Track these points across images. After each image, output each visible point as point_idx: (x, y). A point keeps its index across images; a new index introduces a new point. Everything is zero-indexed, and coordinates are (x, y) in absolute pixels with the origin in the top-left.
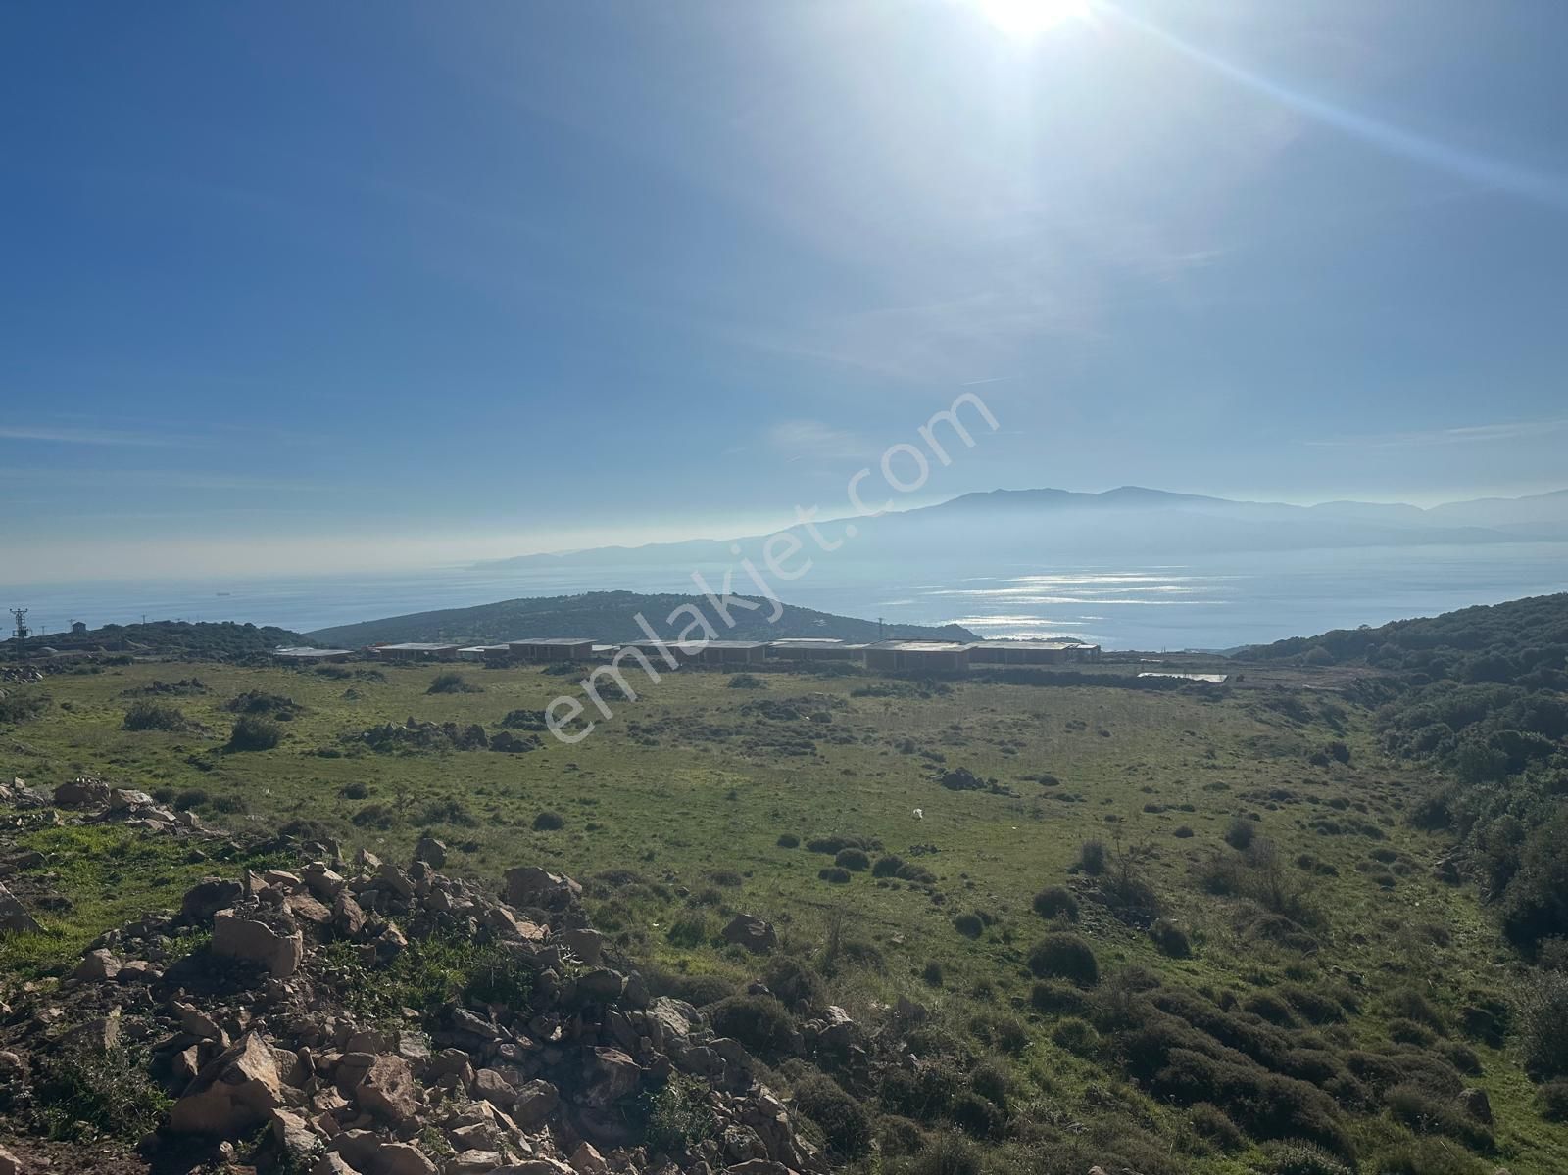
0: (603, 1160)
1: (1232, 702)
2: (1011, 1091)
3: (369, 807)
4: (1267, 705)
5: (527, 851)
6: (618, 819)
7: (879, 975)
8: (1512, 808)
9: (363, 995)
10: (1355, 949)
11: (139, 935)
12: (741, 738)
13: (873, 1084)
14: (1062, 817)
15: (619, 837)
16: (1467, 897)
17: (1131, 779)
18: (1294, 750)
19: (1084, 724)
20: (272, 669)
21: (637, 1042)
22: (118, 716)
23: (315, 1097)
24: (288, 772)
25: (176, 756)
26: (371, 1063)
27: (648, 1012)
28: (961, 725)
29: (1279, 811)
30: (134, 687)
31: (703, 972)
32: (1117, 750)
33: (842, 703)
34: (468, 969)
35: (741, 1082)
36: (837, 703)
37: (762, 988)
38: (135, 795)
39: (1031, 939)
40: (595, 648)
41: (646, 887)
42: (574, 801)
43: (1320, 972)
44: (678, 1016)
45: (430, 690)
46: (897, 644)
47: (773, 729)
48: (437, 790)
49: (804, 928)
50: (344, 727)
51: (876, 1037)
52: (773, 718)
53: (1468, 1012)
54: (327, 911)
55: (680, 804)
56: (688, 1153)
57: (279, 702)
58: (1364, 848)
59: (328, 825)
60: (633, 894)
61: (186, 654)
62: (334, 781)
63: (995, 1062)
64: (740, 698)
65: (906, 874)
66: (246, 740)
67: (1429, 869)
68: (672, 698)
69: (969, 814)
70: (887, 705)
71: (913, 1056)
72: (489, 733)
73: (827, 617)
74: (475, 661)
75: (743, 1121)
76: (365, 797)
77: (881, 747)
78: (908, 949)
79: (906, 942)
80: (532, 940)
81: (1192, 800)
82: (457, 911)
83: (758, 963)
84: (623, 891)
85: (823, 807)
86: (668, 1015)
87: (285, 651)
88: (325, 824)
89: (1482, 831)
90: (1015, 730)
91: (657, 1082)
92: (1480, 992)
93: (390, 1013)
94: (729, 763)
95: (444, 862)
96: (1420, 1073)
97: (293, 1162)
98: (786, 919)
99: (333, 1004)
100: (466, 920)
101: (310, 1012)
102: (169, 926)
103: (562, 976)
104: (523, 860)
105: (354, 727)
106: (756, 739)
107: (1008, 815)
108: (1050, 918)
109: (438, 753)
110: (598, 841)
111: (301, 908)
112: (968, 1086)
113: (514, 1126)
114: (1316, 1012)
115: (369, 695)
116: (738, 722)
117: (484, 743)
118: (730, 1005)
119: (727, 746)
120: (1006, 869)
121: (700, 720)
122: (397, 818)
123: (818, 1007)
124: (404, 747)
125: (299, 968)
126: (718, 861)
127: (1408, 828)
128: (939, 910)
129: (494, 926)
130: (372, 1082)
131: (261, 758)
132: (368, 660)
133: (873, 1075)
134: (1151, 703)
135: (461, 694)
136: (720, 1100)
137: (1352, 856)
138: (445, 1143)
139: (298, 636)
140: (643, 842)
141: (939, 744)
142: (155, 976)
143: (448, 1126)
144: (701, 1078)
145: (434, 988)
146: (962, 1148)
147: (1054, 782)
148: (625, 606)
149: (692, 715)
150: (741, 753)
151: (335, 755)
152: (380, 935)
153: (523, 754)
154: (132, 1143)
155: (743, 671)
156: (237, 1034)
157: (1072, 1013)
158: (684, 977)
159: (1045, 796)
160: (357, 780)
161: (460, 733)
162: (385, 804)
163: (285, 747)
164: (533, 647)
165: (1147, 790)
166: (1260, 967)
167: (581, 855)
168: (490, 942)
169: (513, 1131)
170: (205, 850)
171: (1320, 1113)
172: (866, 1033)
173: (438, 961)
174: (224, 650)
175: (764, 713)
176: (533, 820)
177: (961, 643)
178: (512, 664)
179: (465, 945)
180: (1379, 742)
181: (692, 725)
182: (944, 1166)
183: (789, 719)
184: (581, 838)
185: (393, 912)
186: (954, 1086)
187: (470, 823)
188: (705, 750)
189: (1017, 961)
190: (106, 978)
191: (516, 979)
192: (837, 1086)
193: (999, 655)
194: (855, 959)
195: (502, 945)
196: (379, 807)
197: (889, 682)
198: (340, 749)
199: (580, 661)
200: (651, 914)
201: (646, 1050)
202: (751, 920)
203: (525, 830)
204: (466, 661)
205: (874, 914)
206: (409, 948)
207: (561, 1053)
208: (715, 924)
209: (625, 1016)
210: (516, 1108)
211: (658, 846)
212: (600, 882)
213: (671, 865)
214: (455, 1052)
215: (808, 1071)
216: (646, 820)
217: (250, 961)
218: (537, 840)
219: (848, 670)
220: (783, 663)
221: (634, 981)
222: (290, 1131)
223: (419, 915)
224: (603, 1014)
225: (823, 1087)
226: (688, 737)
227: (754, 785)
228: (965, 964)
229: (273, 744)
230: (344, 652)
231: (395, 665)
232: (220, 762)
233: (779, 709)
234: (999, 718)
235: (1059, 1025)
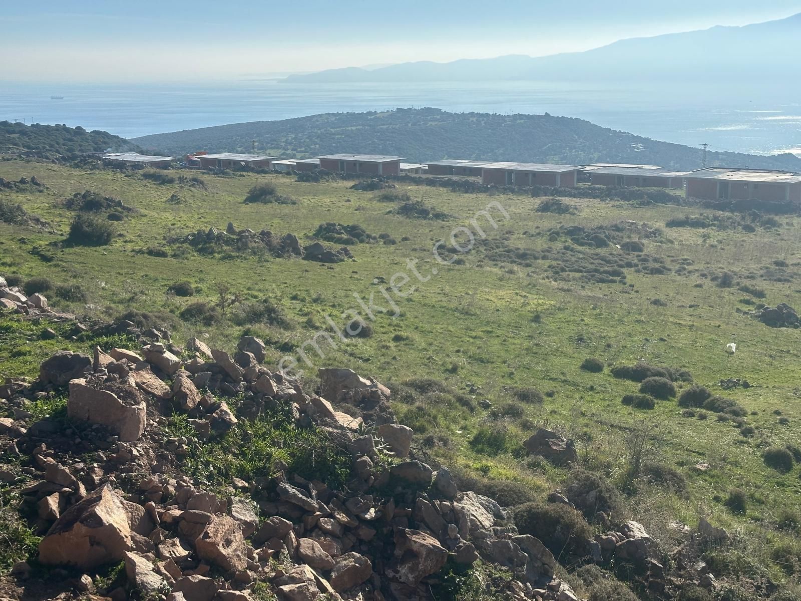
3: (194, 304)
5: (339, 355)
6: (424, 332)
7: (680, 498)
9: (199, 464)
12: (547, 263)
15: (425, 349)
20: (103, 172)
21: (445, 529)
23: (160, 546)
24: (121, 268)
25: (20, 248)
26: (208, 521)
27: (455, 504)
28: (787, 262)
31: (504, 478)
33: (657, 232)
34: (291, 450)
35: (541, 576)
36: (651, 233)
37: (561, 498)
40: (403, 166)
41: (450, 397)
44: (484, 510)
45: (247, 199)
46: (720, 173)
47: (581, 256)
48: (256, 293)
49: (605, 447)
50: (170, 230)
51: (674, 555)
52: (582, 245)
54: (167, 387)
55: (484, 323)
57: (110, 203)
59: (159, 317)
60: (438, 401)
61: (24, 154)
62: (163, 279)
64: (550, 222)
65: (714, 406)
66: (82, 236)
69: (788, 352)
70: (706, 237)
71: (711, 576)
72: (302, 243)
73: (646, 141)
74: (288, 174)
76: (191, 295)
77: (695, 279)
78: (712, 477)
79: (711, 470)
80: (351, 429)
82: (281, 397)
83: (558, 475)
84: (428, 398)
85: (630, 335)
86: (473, 509)
87: (113, 156)
88: (156, 317)
91: (463, 567)
93: (223, 482)
94: (534, 286)
95: (264, 359)
97: (143, 597)
98: (587, 438)
99: (173, 470)
100: (290, 406)
101: (154, 473)
102: (29, 390)
103: (376, 464)
104: (334, 363)
105: (178, 231)
106: (562, 264)
109: (256, 258)
110: (405, 351)
111: (144, 383)
113: (331, 590)
115: (191, 201)
116: (545, 246)
117: (297, 252)
118: (530, 510)
119: (533, 269)
121: (506, 242)
122: (220, 317)
123: (617, 521)
124: (225, 251)
125: (143, 435)
126: (520, 379)
128: (748, 443)
129: (314, 413)
130: (210, 537)
131: (96, 254)
132: (189, 168)
133: (669, 589)
135: (276, 205)
136: (521, 590)
138: (272, 596)
139: (124, 141)
140: (448, 355)
141: (759, 279)
142: (20, 432)
143: (275, 583)
144: (503, 568)
145: (261, 464)
148: (433, 124)
149: (498, 237)
150: (547, 277)
151: (163, 255)
152: (214, 412)
153: (334, 265)
154: (7, 569)
155: (552, 195)
156: (91, 486)
158: (486, 480)
160: (183, 279)
161: (276, 242)
162: (208, 303)
163: (118, 244)
167: (388, 363)
168: (311, 427)
169: (331, 595)
170: (55, 329)
172: (664, 550)
173: (264, 439)
174: (57, 152)
175: (572, 240)
177: (795, 174)
178: (322, 178)
179: (288, 427)
181: (498, 247)
183: (598, 246)
184: (387, 348)
185: (225, 393)
187: (285, 325)
188: (511, 272)
191: (334, 462)
192: (632, 594)
194: (656, 481)
195: (322, 431)
196: (203, 305)
197: (709, 213)
198: (167, 249)
199: (388, 178)
200: (455, 421)
201: (453, 537)
202: (553, 435)
204: (280, 173)
205: (678, 440)
206: (239, 426)
207: (374, 532)
208: (516, 436)
209: (434, 505)
210: (333, 575)
211: (462, 360)
212: (407, 389)
213: (474, 379)
214: (280, 520)
215: (604, 577)
216: (451, 336)
217: (101, 425)
218: (348, 346)
219: (665, 199)
220: (595, 189)
221: (443, 474)
222: (141, 571)
223: (247, 398)
224: (414, 501)
225: (618, 594)
226: (493, 259)
227: (560, 309)
228: (772, 496)
229: (106, 242)
230: (167, 159)
231: (214, 174)
232: (60, 254)
233: (588, 236)
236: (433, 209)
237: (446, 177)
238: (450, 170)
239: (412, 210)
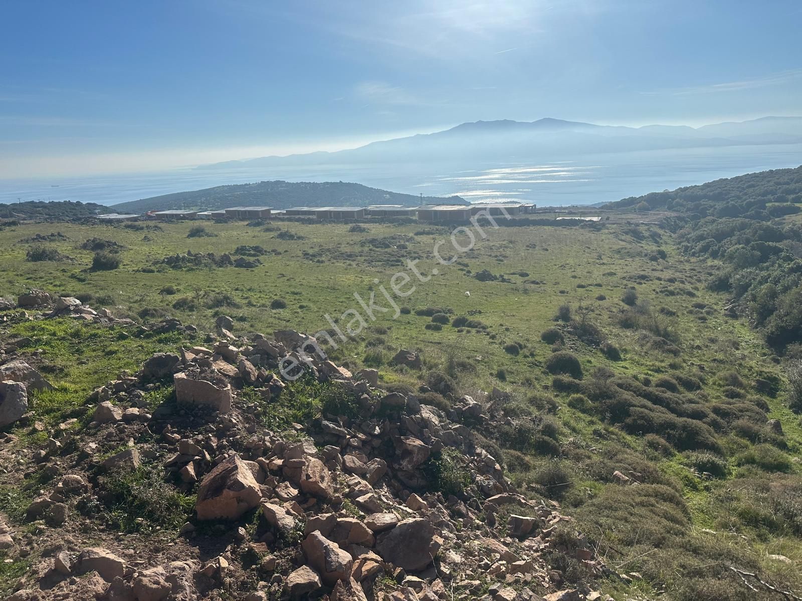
0: (425, 502)
1: (606, 231)
2: (558, 433)
3: (179, 299)
4: (623, 232)
5: (272, 320)
6: (314, 302)
7: (477, 377)
8: (770, 281)
9: (270, 418)
10: (698, 353)
11: (124, 391)
12: (363, 258)
14: (538, 292)
15: (318, 311)
16: (743, 325)
17: (564, 272)
18: (639, 254)
19: (535, 245)
20: (100, 226)
21: (422, 432)
22: (21, 253)
23: (278, 490)
24: (129, 281)
25: (64, 275)
29: (644, 285)
30: (26, 238)
32: (553, 258)
33: (411, 238)
34: (321, 397)
35: (471, 448)
36: (409, 239)
37: (426, 388)
38: (71, 300)
39: (544, 355)
40: (272, 212)
42: (288, 293)
43: (684, 365)
44: (432, 414)
45: (188, 236)
47: (379, 253)
48: (212, 289)
50: (148, 256)
52: (377, 248)
53: (758, 381)
54: (236, 369)
55: (344, 293)
56: (465, 493)
57: (110, 244)
58: (689, 302)
61: (48, 219)
62: (155, 286)
64: (357, 237)
65: (471, 325)
66: (100, 265)
67: (721, 311)
68: (320, 238)
69: (492, 293)
70: (434, 239)
71: (509, 418)
72: (231, 258)
73: (390, 193)
74: (209, 219)
75: (481, 471)
76: (175, 293)
78: (485, 363)
79: (483, 359)
80: (350, 378)
81: (599, 281)
85: (418, 293)
86: (428, 415)
87: (102, 216)
89: (753, 292)
90: (501, 250)
91: (437, 455)
92: (763, 371)
93: (287, 427)
94: (363, 271)
95: (232, 328)
96: (749, 413)
98: (421, 351)
102: (139, 383)
103: (372, 398)
106: (371, 258)
107: (512, 293)
108: (551, 344)
109: (208, 269)
110: (307, 314)
111: (221, 369)
112: (540, 432)
114: (690, 386)
115: (156, 239)
116: (360, 250)
117: (231, 264)
119: (358, 262)
120: (521, 320)
121: (339, 249)
122: (198, 305)
123: (458, 396)
124: (188, 266)
125: (231, 406)
127: (707, 291)
128: (495, 342)
129: (327, 371)
131: (111, 274)
132: (150, 220)
133: (492, 429)
134: (566, 233)
135: (206, 237)
137: (683, 307)
138: (355, 508)
139: (106, 207)
140: (331, 314)
141: (465, 258)
142: (147, 417)
143: (353, 497)
145: (306, 410)
147: (527, 275)
148: (283, 189)
149: (334, 247)
150: (367, 266)
151: (152, 271)
152: (269, 381)
153: (253, 269)
154: (176, 530)
155: (355, 223)
156: (212, 451)
157: (577, 392)
159: (525, 282)
160: (168, 285)
161: (217, 258)
162: (188, 297)
163: (122, 267)
164: (238, 211)
165: (574, 277)
166: (657, 363)
167: (300, 321)
168: (328, 381)
170: (127, 331)
171: (708, 436)
172: (483, 408)
173: (303, 394)
174: (67, 216)
175: (372, 245)
176: (270, 304)
178: (229, 221)
179: (314, 383)
180: (678, 249)
181: (336, 252)
183: (386, 248)
184: (298, 313)
185: (272, 367)
186: (533, 433)
187: (237, 306)
188: (349, 265)
189: (540, 366)
190: (116, 421)
191: (348, 401)
194: (464, 370)
195: (336, 382)
196: (185, 299)
197: (433, 227)
198: (153, 268)
199: (266, 219)
200: (352, 351)
201: (428, 437)
202: (407, 352)
203: (267, 309)
204: (204, 219)
205: (463, 346)
206: (286, 388)
207: (381, 441)
208: (387, 355)
209: (412, 418)
210: (368, 476)
214: (332, 448)
216: (329, 302)
217: (204, 405)
218: (275, 314)
219: (409, 221)
220: (374, 218)
222: (280, 517)
224: (400, 418)
226: (336, 258)
228: (515, 369)
229: (115, 266)
230: (135, 216)
231: (166, 222)
232: (89, 277)
233: (380, 243)
234: (492, 244)
235: (570, 398)
236: (295, 234)
237: (297, 217)
238: (298, 213)
239: (284, 236)
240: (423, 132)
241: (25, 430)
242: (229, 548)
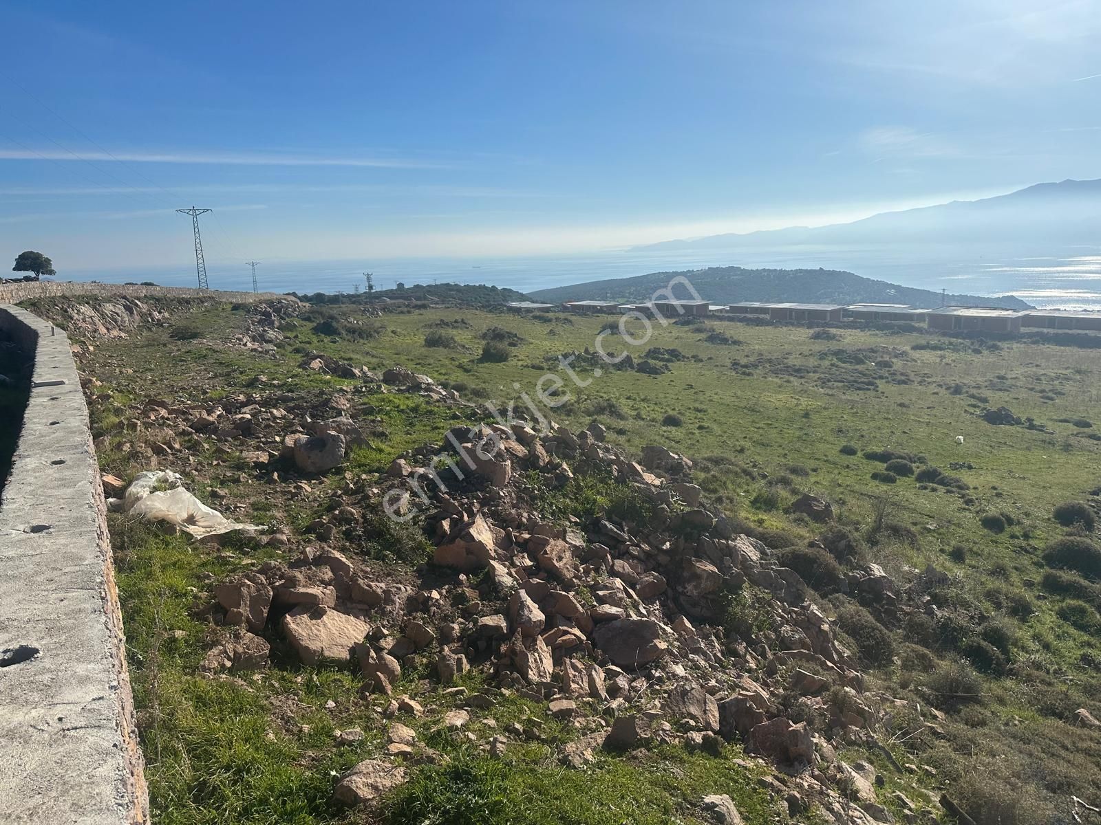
0: (694, 629)
2: (1015, 644)
5: (657, 438)
6: (720, 424)
7: (913, 549)
9: (546, 504)
11: (422, 454)
12: (817, 375)
13: (899, 620)
14: (1090, 451)
15: (721, 436)
20: (506, 315)
21: (722, 561)
22: (421, 339)
23: (514, 558)
24: (514, 377)
25: (451, 363)
26: (547, 543)
27: (730, 542)
28: (1007, 376)
30: (430, 323)
31: (775, 528)
33: (904, 353)
34: (611, 498)
35: (797, 599)
36: (899, 354)
37: (818, 544)
38: (424, 378)
39: (1047, 539)
40: (711, 308)
41: (737, 469)
42: (690, 409)
44: (752, 548)
46: (955, 310)
47: (844, 371)
48: (602, 394)
49: (855, 510)
50: (547, 352)
51: (906, 590)
52: (844, 362)
54: (526, 451)
55: (766, 418)
56: (753, 636)
57: (510, 335)
60: (728, 472)
61: (459, 304)
63: (1003, 621)
64: (820, 346)
65: (943, 482)
66: (491, 356)
68: (765, 345)
69: (1005, 443)
70: (942, 357)
71: (935, 607)
72: (636, 361)
73: (897, 288)
75: (796, 623)
77: (933, 388)
78: (939, 534)
79: (938, 529)
80: (654, 485)
82: (605, 461)
83: (817, 528)
84: (721, 469)
85: (879, 428)
86: (744, 547)
87: (514, 304)
90: (1056, 382)
91: (735, 587)
93: (562, 518)
94: (806, 391)
97: (499, 592)
98: (842, 503)
99: (527, 507)
100: (611, 467)
101: (513, 509)
102: (437, 451)
103: (672, 510)
104: (654, 443)
105: (553, 352)
106: (829, 376)
107: (1039, 446)
108: (1067, 526)
110: (706, 436)
111: (510, 448)
112: (978, 635)
113: (636, 598)
115: (563, 334)
116: (816, 364)
117: (632, 367)
118: (794, 552)
119: (805, 380)
120: (1033, 486)
121: (786, 361)
122: (577, 410)
123: (861, 563)
124: (582, 366)
125: (508, 483)
126: (792, 459)
128: (969, 510)
129: (628, 473)
130: (548, 554)
131: (498, 367)
132: (563, 312)
133: (901, 614)
136: (779, 607)
138: (591, 598)
139: (521, 294)
140: (737, 440)
141: (984, 389)
143: (594, 588)
144: (766, 591)
145: (589, 506)
146: (967, 675)
147: (1088, 425)
148: (735, 277)
149: (780, 357)
150: (816, 386)
151: (542, 368)
152: (557, 469)
153: (657, 376)
154: (413, 567)
155: (823, 327)
156: (471, 514)
157: (1078, 597)
158: (761, 529)
159: (1077, 435)
163: (512, 362)
167: (693, 445)
168: (626, 482)
169: (635, 600)
170: (461, 413)
172: (897, 586)
173: (592, 490)
174: (479, 302)
175: (837, 359)
176: (662, 419)
177: (1015, 310)
179: (609, 482)
181: (779, 364)
182: (951, 685)
183: (858, 364)
184: (693, 434)
185: (566, 457)
186: (967, 633)
187: (621, 417)
188: (788, 381)
189: (1033, 554)
190: (403, 475)
191: (641, 508)
192: (871, 617)
193: (1051, 321)
194: (894, 535)
195: (633, 485)
197: (946, 340)
198: (544, 365)
199: (700, 316)
200: (739, 486)
201: (727, 566)
202: (815, 499)
203: (657, 425)
205: (913, 506)
206: (575, 480)
207: (669, 558)
208: (786, 499)
209: (713, 542)
210: (638, 587)
211: (748, 444)
212: (705, 462)
213: (757, 458)
214: (601, 546)
215: (849, 603)
216: (740, 426)
218: (665, 432)
219: (911, 329)
220: (856, 322)
221: (721, 520)
222: (499, 574)
223: (581, 461)
224: (699, 539)
225: (860, 616)
226: (776, 372)
227: (825, 408)
228: (986, 550)
229: (505, 360)
230: (549, 305)
231: (579, 315)
232: (475, 368)
233: (850, 356)
234: (1043, 372)
235: (1064, 604)
236: (732, 337)
237: (743, 315)
238: (745, 310)
239: (716, 339)
240: (961, 198)
241: (337, 478)
242: (446, 587)
